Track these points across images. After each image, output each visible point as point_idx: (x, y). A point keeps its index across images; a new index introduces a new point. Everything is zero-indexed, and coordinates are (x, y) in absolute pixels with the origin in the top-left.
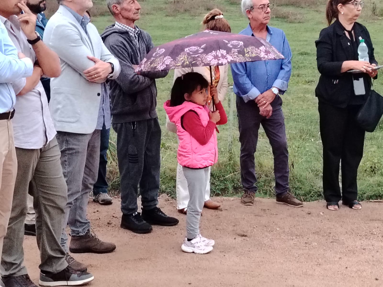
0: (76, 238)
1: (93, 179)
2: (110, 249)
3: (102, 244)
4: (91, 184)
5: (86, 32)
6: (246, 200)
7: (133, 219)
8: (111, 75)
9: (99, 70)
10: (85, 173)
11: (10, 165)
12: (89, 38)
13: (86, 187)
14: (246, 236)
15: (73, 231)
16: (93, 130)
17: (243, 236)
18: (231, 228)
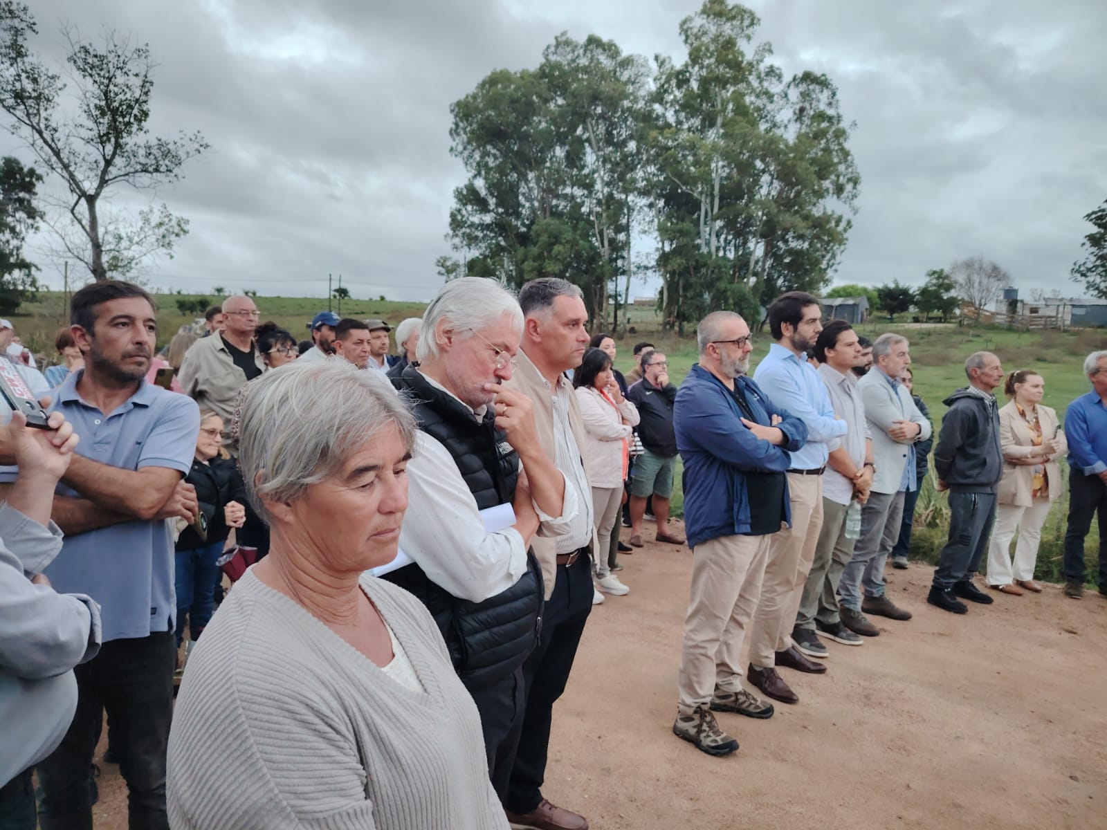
0: (869, 598)
1: (893, 541)
2: (905, 617)
3: (897, 610)
4: (890, 546)
5: (897, 393)
6: (1071, 591)
7: (945, 596)
8: (919, 436)
9: (904, 430)
10: (884, 533)
11: (817, 518)
12: (899, 399)
13: (883, 547)
14: (1075, 633)
15: (866, 591)
16: (895, 491)
17: (1071, 632)
18: (1055, 620)
